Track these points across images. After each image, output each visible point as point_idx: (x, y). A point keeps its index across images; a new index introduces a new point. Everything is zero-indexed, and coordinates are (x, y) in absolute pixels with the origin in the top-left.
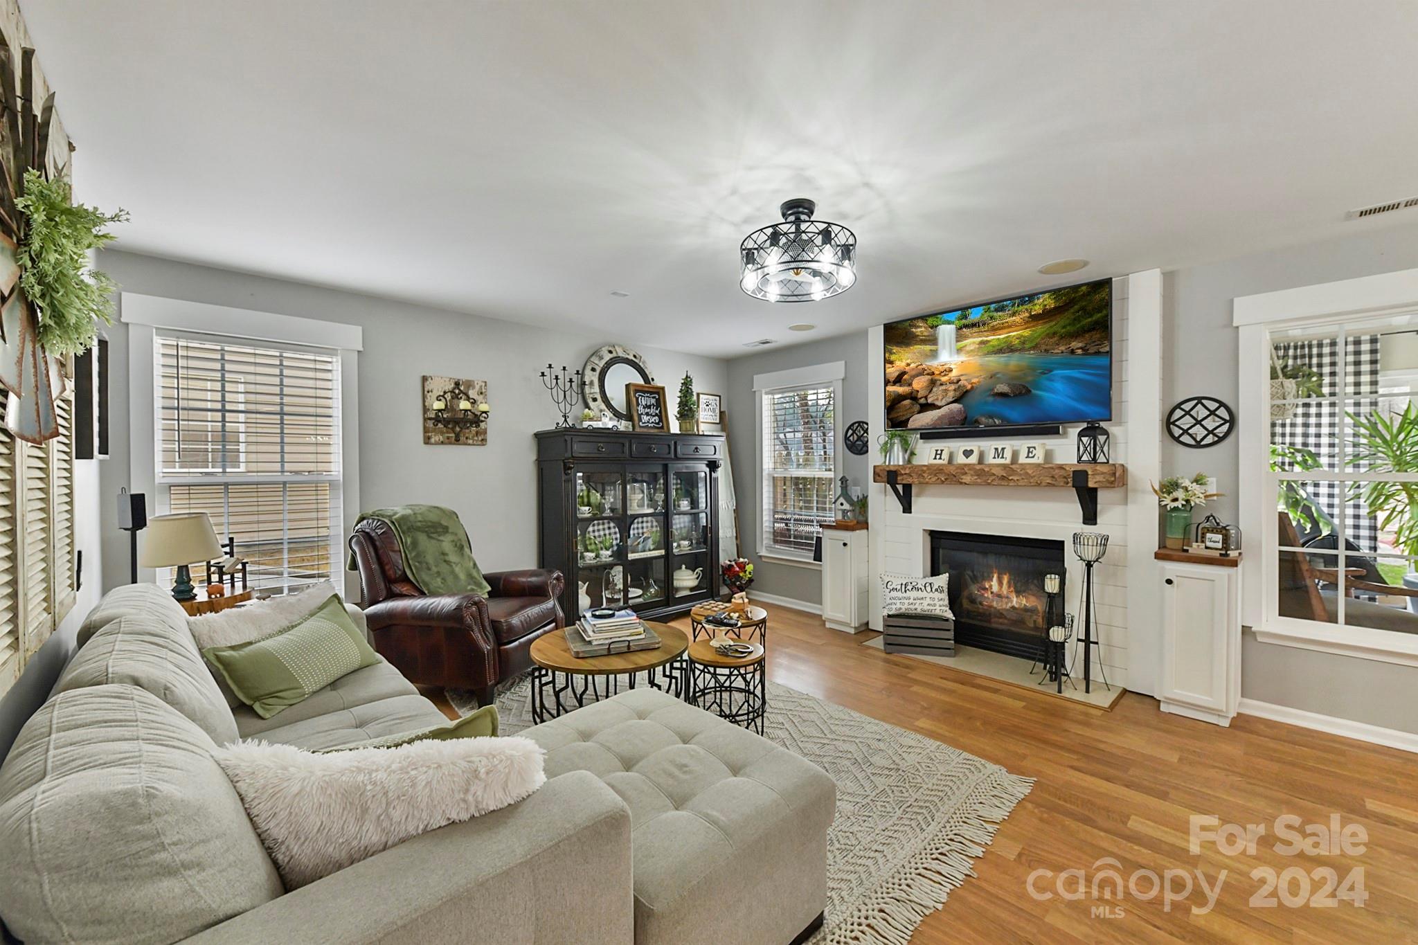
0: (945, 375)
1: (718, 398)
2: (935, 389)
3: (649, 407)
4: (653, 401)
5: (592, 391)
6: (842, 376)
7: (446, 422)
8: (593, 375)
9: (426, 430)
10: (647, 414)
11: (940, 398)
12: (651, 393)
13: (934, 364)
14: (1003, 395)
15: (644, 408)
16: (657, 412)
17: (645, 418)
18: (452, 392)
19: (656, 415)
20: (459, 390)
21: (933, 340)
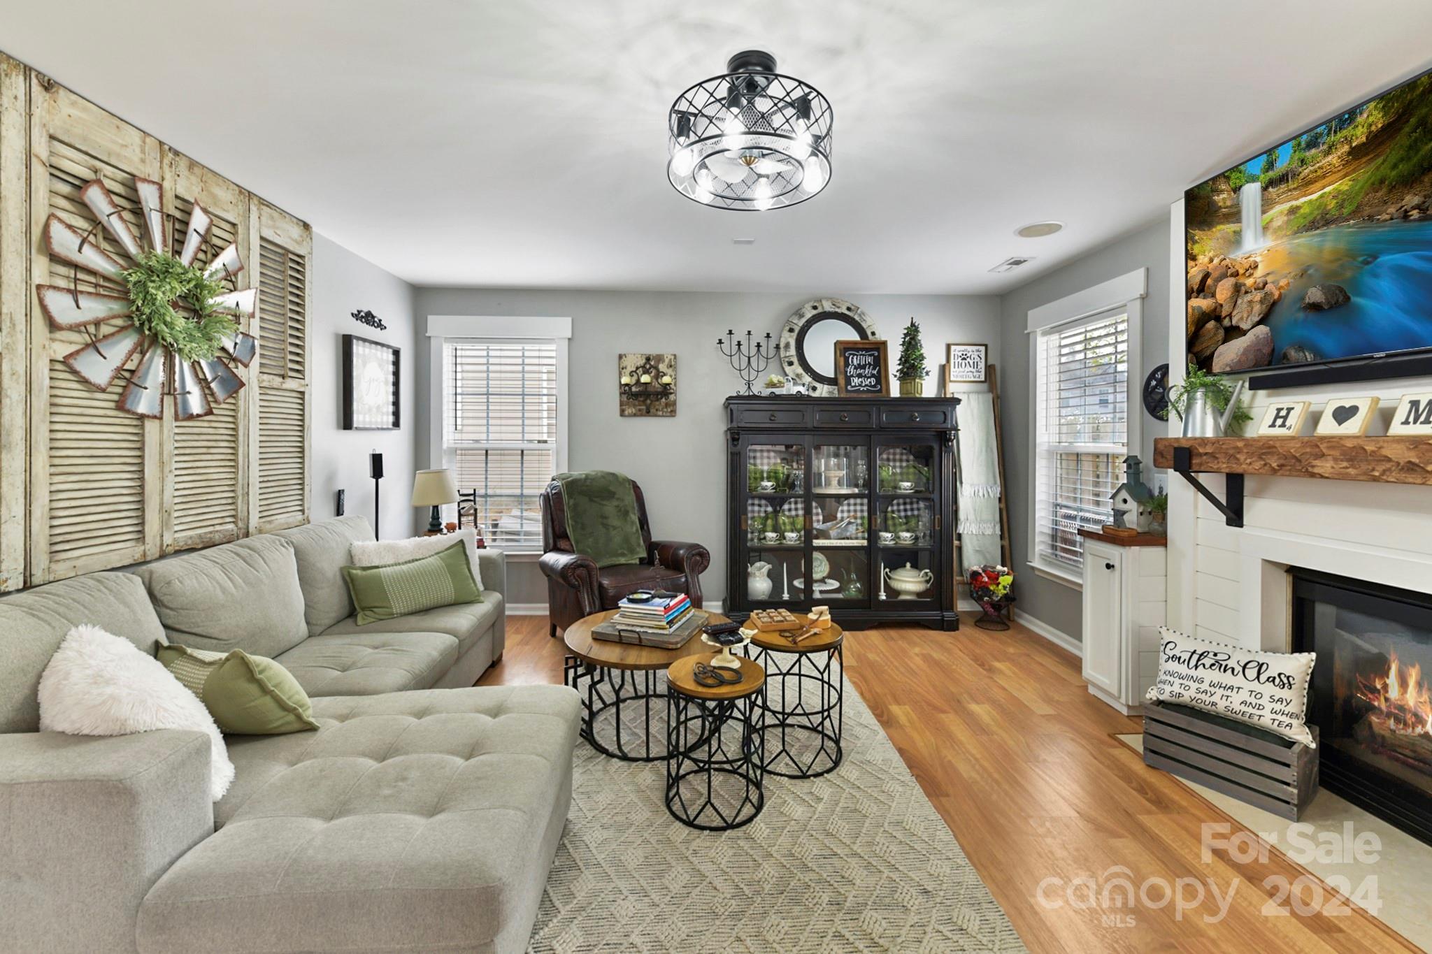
0: (1251, 275)
1: (983, 349)
2: (1239, 301)
3: (863, 367)
4: (870, 360)
5: (788, 354)
6: (1142, 291)
7: (635, 396)
8: (791, 337)
9: (621, 405)
10: (859, 376)
11: (1245, 315)
12: (867, 350)
13: (1238, 257)
14: (1315, 307)
15: (856, 368)
16: (875, 372)
17: (856, 381)
18: (643, 367)
19: (873, 376)
20: (650, 364)
21: (1234, 215)
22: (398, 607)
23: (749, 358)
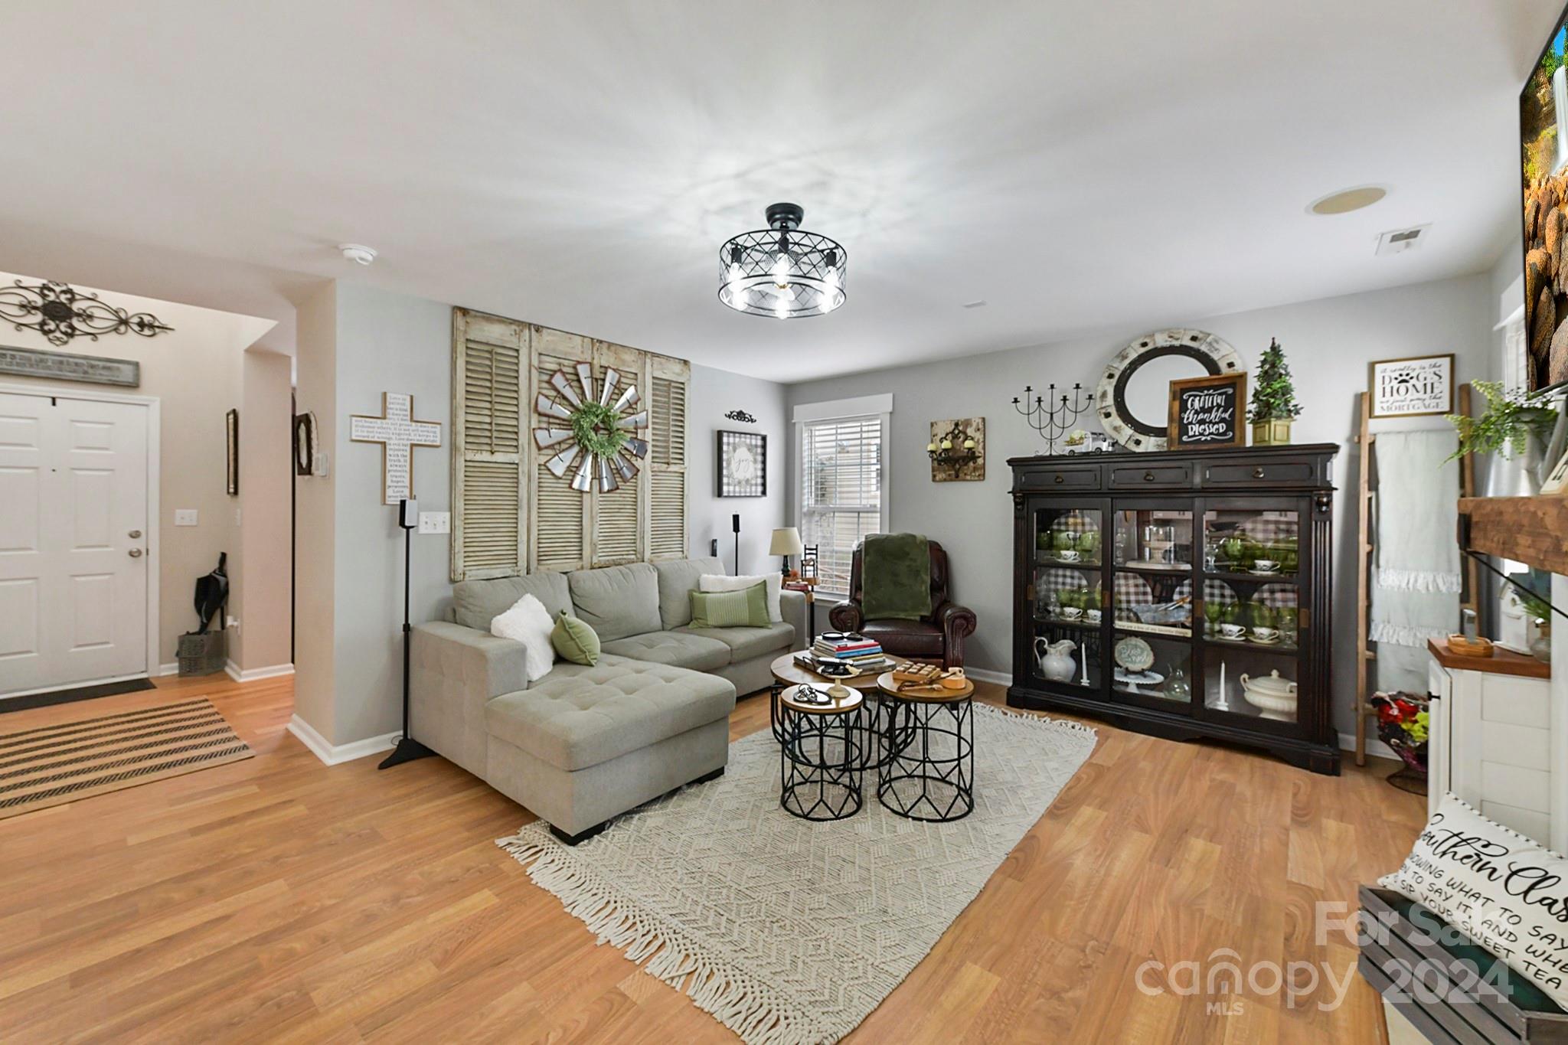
1: (1446, 362)
3: (1210, 410)
4: (1220, 400)
5: (1104, 404)
7: (947, 460)
8: (1110, 384)
9: (933, 470)
10: (1201, 422)
12: (1216, 388)
15: (1197, 413)
16: (1226, 415)
17: (1196, 429)
18: (952, 432)
19: (1223, 420)
20: (958, 431)
22: (711, 621)
23: (1052, 414)
